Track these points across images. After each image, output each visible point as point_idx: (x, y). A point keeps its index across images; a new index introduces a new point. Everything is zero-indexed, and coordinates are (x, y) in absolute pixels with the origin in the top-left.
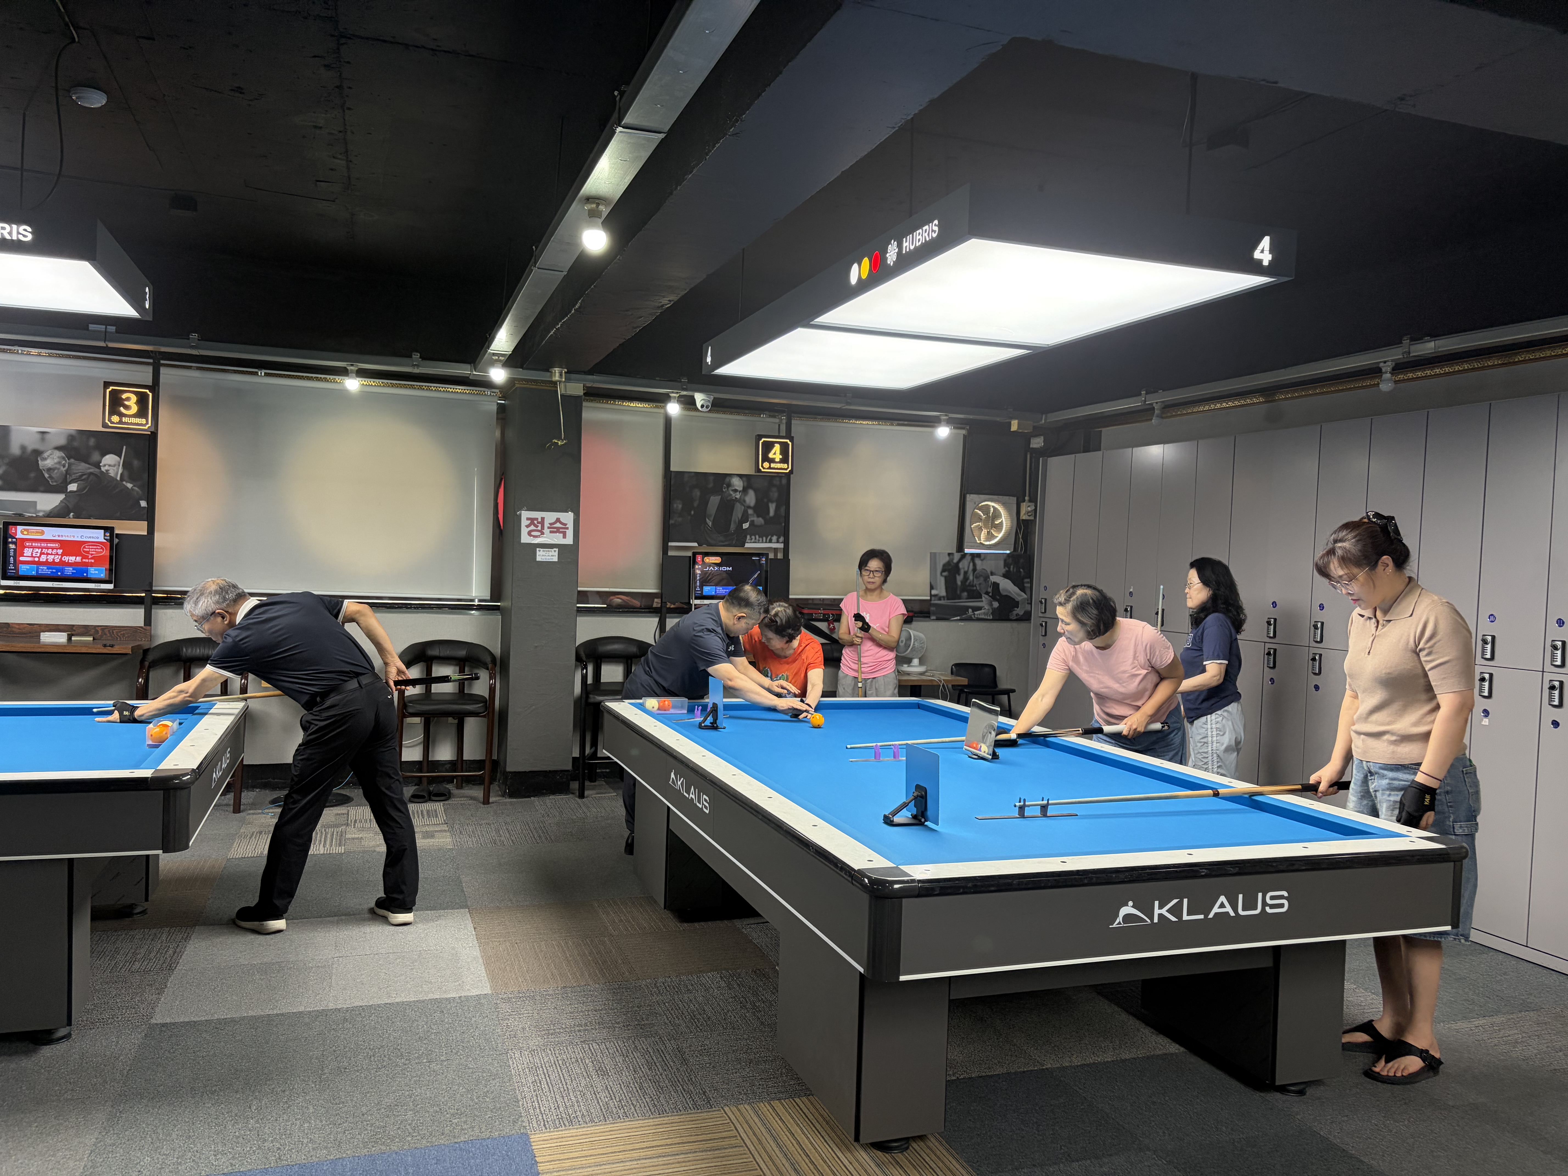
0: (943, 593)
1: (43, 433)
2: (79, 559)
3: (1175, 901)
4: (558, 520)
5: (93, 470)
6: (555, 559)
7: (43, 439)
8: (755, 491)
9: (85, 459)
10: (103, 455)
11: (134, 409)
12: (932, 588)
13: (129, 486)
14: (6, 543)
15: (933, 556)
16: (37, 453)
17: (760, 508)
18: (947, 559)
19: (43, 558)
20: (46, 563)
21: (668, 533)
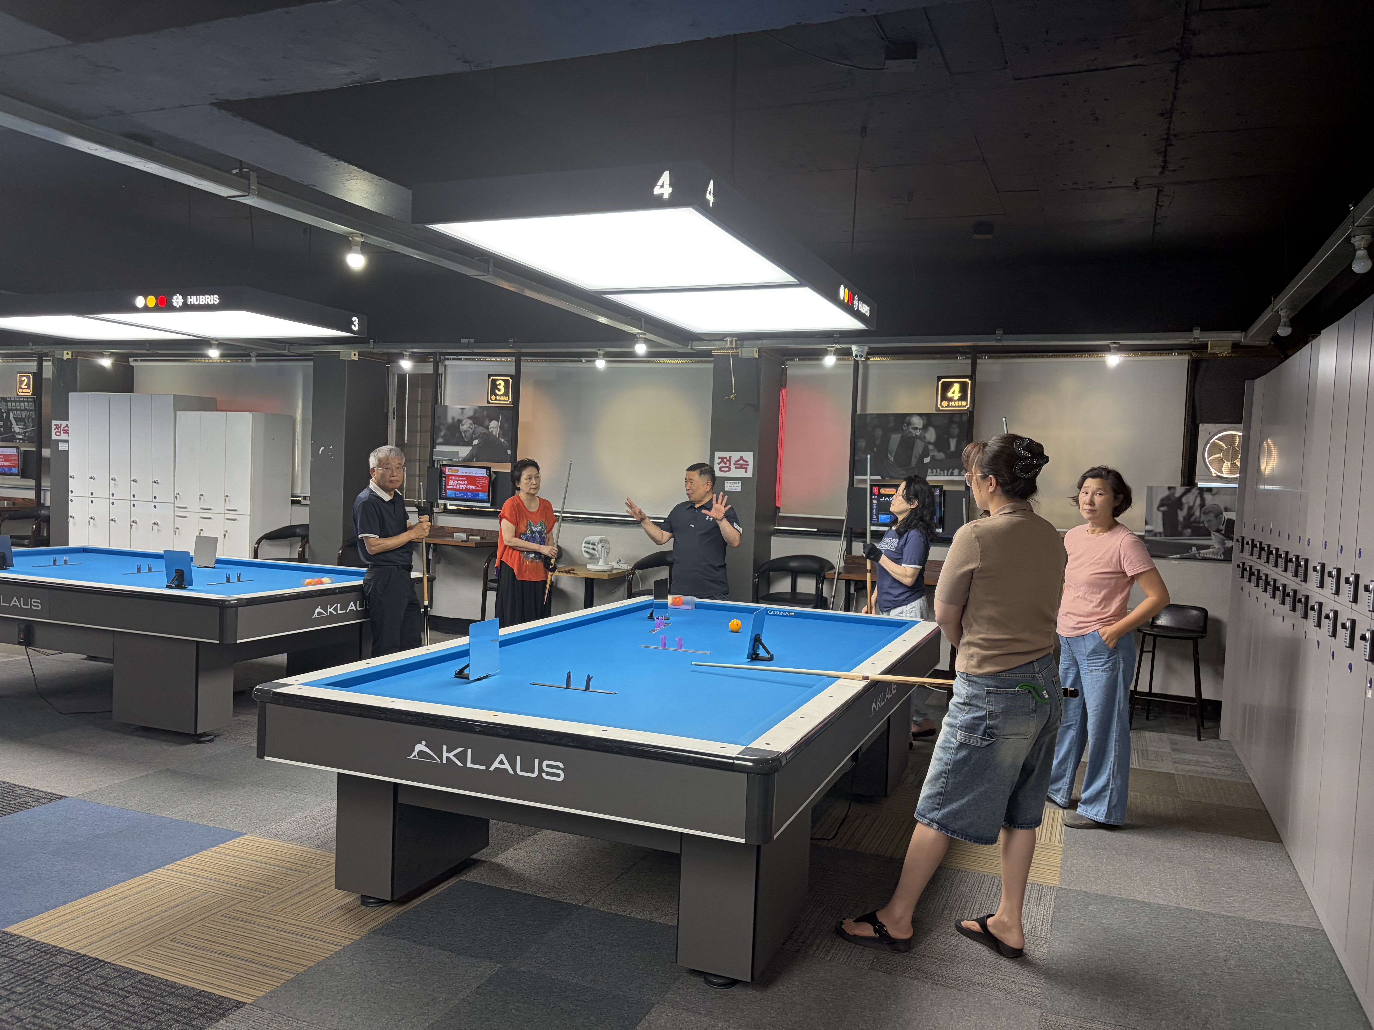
0: (1160, 529)
1: (463, 409)
2: (474, 487)
3: (460, 749)
4: (741, 458)
5: (485, 431)
6: (739, 489)
7: (462, 413)
8: (935, 427)
9: (481, 424)
10: (491, 421)
11: (503, 390)
12: (1146, 523)
13: (503, 440)
14: (441, 477)
15: (1150, 489)
16: (460, 421)
17: (941, 444)
18: (1167, 493)
19: (458, 487)
20: (459, 490)
21: (855, 467)
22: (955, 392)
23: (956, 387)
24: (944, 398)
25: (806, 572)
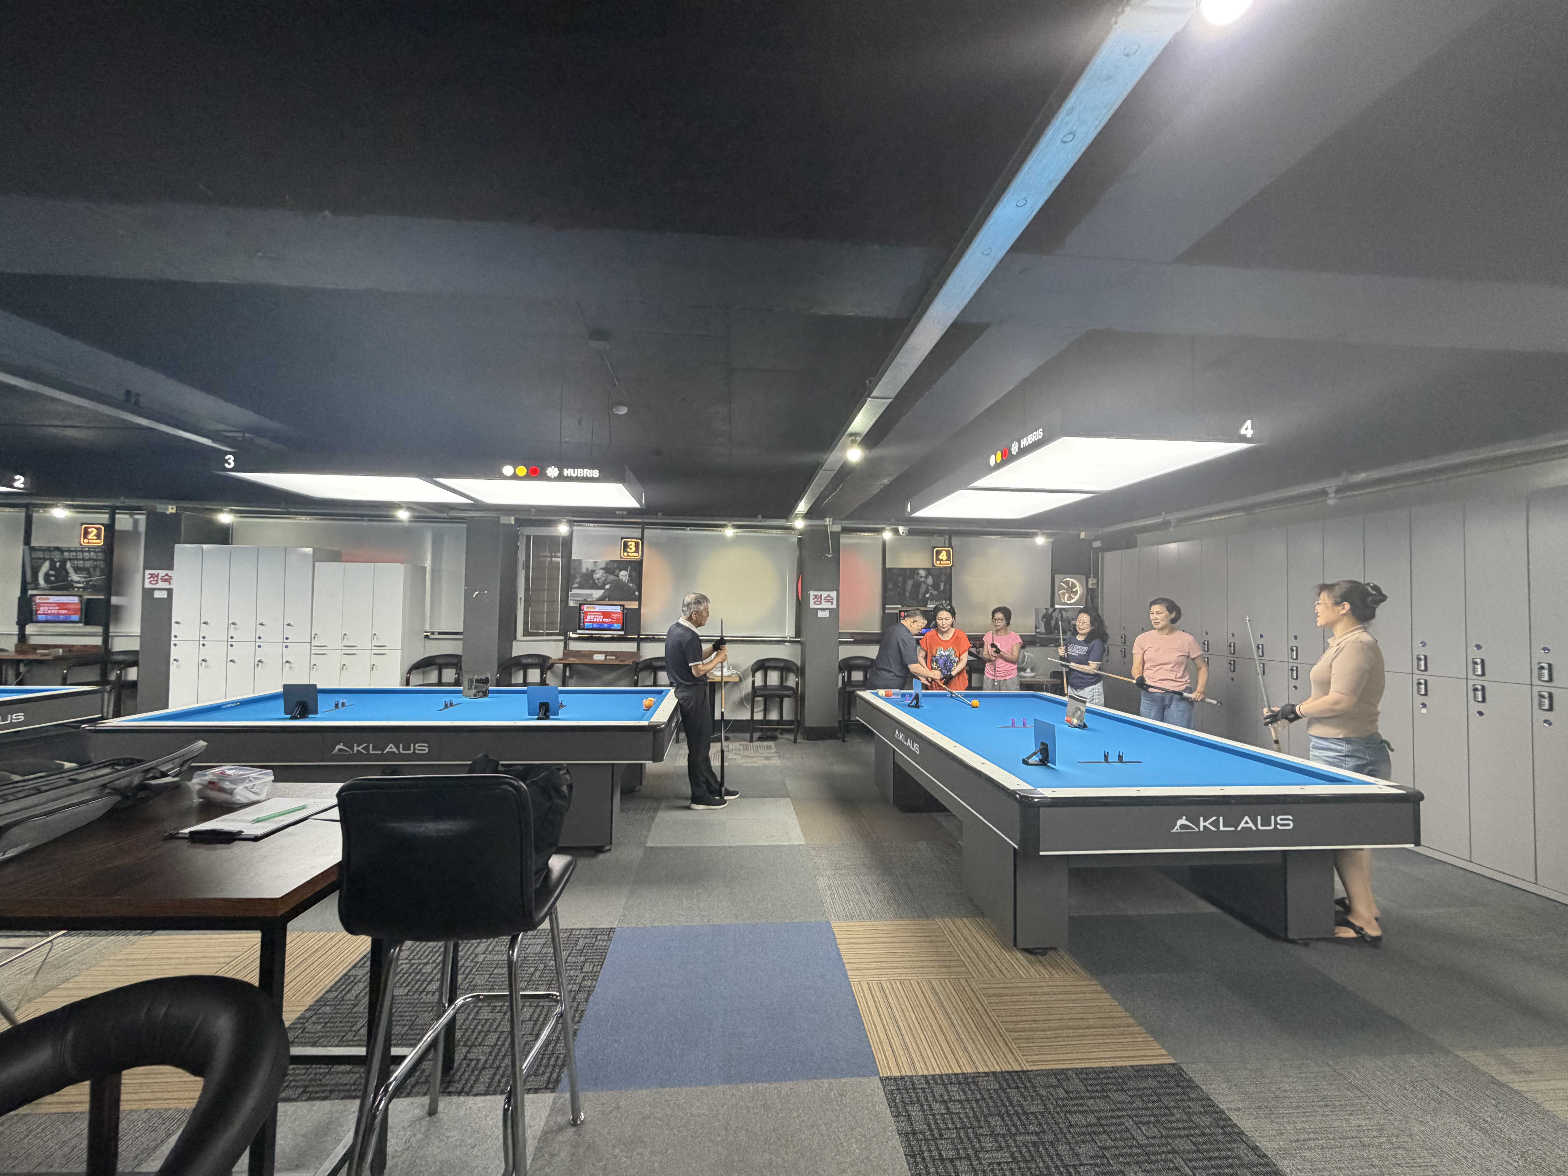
0: (1044, 631)
1: (595, 562)
2: (610, 620)
3: (1214, 818)
4: (829, 596)
5: (616, 578)
6: (828, 616)
7: (595, 565)
8: (933, 576)
9: (612, 573)
10: (620, 571)
11: (634, 549)
12: (1036, 628)
13: (631, 585)
14: (580, 613)
15: (1037, 610)
16: (593, 571)
17: (936, 586)
18: (1045, 611)
19: (595, 620)
20: (596, 622)
21: (885, 601)
22: (943, 556)
23: (944, 553)
24: (938, 559)
25: (858, 668)
